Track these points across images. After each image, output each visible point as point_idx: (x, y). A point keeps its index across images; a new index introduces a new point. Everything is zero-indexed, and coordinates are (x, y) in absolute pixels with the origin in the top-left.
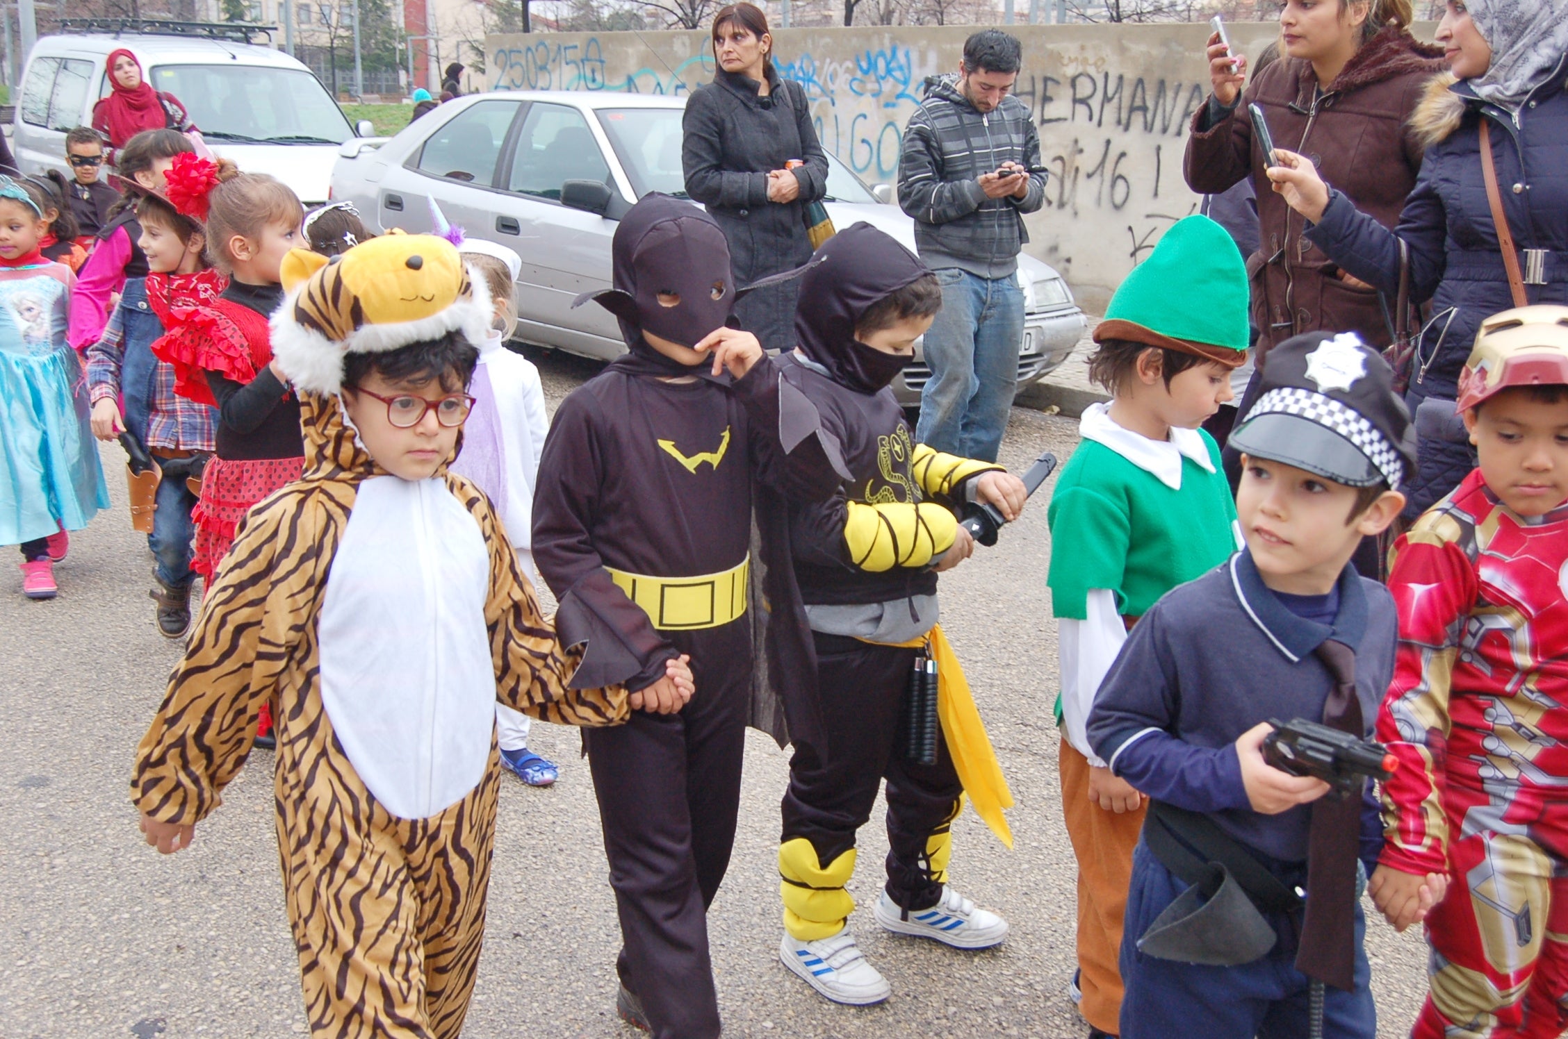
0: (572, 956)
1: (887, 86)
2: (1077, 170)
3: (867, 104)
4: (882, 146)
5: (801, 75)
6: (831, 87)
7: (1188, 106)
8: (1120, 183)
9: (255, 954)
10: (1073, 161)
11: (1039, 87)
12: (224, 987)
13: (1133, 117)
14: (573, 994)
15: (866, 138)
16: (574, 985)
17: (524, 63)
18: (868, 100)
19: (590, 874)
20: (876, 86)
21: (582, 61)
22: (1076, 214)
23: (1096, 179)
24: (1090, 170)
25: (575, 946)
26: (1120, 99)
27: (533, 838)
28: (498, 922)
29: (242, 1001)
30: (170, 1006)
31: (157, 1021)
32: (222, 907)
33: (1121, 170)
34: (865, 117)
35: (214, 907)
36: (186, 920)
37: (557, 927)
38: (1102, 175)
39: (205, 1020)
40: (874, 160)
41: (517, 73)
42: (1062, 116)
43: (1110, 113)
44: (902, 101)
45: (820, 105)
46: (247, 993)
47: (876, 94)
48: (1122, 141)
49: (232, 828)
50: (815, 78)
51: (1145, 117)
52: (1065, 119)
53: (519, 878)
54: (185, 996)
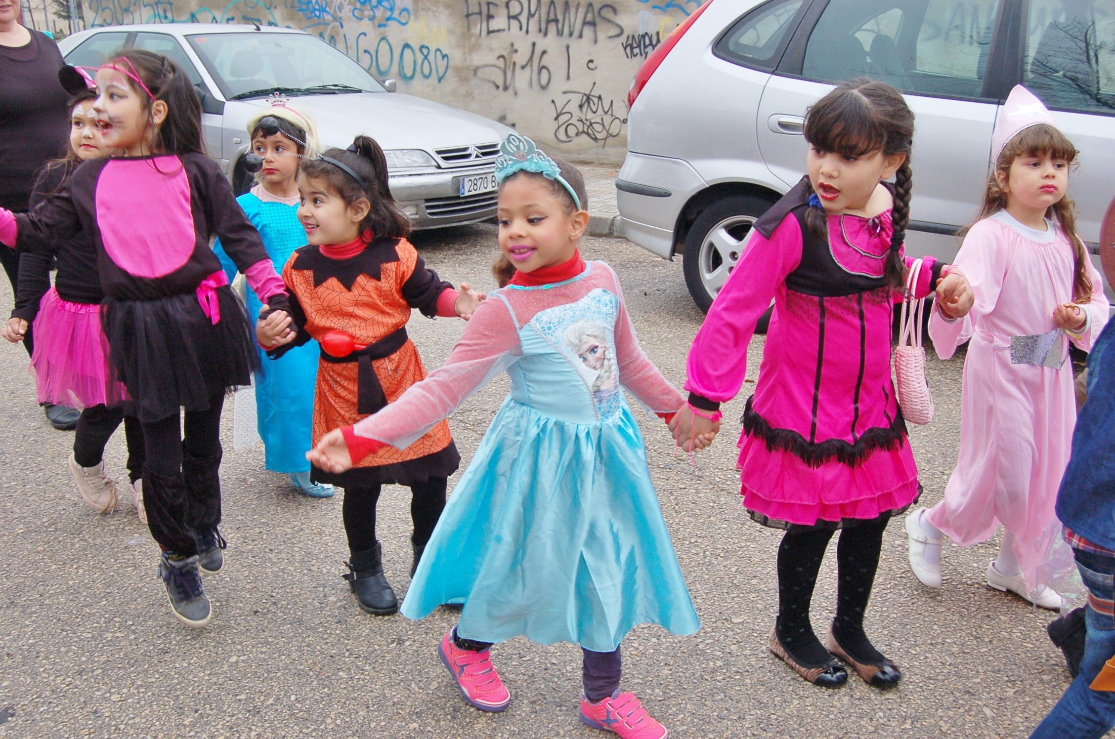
0: (300, 621)
1: (379, 13)
2: (514, 64)
3: (366, 25)
4: (379, 54)
5: (317, 7)
6: (339, 15)
7: (585, 18)
8: (544, 71)
9: (68, 651)
10: (511, 58)
11: (484, 9)
12: (51, 678)
13: (549, 27)
14: (308, 646)
15: (368, 49)
16: (307, 639)
17: (112, 7)
18: (366, 21)
19: (297, 564)
20: (371, 13)
21: (156, 4)
22: (516, 94)
23: (528, 69)
24: (524, 63)
25: (300, 613)
26: (540, 15)
27: (249, 545)
28: (241, 605)
29: (68, 685)
30: (14, 697)
31: (8, 709)
32: (33, 622)
33: (544, 62)
34: (365, 34)
35: (27, 622)
36: (9, 635)
37: (284, 603)
38: (531, 66)
39: (43, 703)
40: (374, 64)
41: (107, 14)
42: (501, 27)
43: (533, 25)
44: (390, 22)
45: (333, 28)
46: (69, 679)
47: (372, 19)
48: (543, 43)
49: (24, 565)
50: (328, 9)
51: (557, 26)
52: (504, 30)
53: (246, 573)
54: (24, 689)
